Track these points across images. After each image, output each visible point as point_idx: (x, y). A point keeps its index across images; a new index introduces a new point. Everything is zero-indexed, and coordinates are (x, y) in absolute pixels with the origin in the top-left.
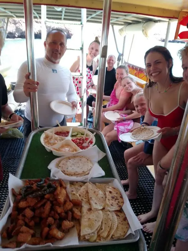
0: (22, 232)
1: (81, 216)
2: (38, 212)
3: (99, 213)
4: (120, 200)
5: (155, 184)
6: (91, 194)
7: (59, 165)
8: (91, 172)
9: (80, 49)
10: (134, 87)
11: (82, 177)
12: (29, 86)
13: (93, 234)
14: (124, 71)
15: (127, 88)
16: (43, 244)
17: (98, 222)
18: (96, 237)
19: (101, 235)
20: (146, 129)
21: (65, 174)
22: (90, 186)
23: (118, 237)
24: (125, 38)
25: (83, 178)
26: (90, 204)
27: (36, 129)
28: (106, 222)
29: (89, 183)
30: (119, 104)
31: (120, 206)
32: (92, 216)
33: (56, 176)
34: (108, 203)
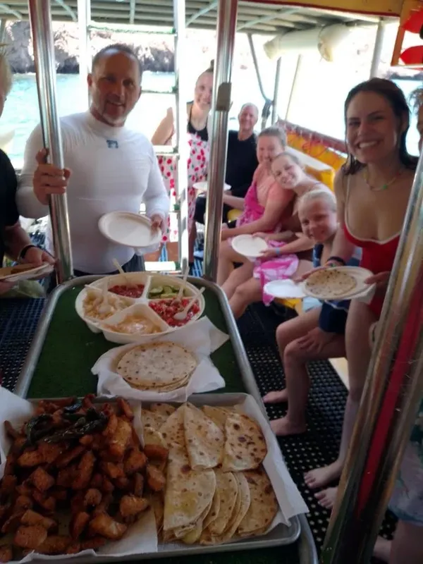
0: (26, 525)
1: (166, 485)
2: (63, 476)
3: (207, 477)
4: (259, 445)
5: (349, 398)
6: (191, 432)
7: (119, 366)
8: (191, 381)
9: (171, 90)
10: (301, 177)
11: (170, 393)
12: (46, 179)
13: (192, 527)
14: (275, 141)
15: (284, 180)
16: (75, 553)
17: (205, 498)
18: (200, 533)
19: (213, 528)
20: (339, 272)
21: (133, 385)
22: (190, 413)
23: (250, 532)
24: (279, 62)
25: (173, 394)
26: (187, 456)
27: (67, 280)
28: (224, 498)
29: (188, 406)
30: (266, 217)
31: (257, 460)
32: (193, 484)
33: (109, 389)
34: (230, 452)
